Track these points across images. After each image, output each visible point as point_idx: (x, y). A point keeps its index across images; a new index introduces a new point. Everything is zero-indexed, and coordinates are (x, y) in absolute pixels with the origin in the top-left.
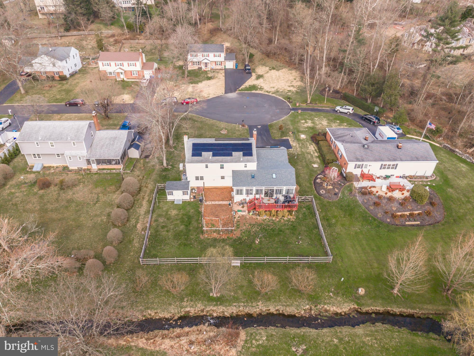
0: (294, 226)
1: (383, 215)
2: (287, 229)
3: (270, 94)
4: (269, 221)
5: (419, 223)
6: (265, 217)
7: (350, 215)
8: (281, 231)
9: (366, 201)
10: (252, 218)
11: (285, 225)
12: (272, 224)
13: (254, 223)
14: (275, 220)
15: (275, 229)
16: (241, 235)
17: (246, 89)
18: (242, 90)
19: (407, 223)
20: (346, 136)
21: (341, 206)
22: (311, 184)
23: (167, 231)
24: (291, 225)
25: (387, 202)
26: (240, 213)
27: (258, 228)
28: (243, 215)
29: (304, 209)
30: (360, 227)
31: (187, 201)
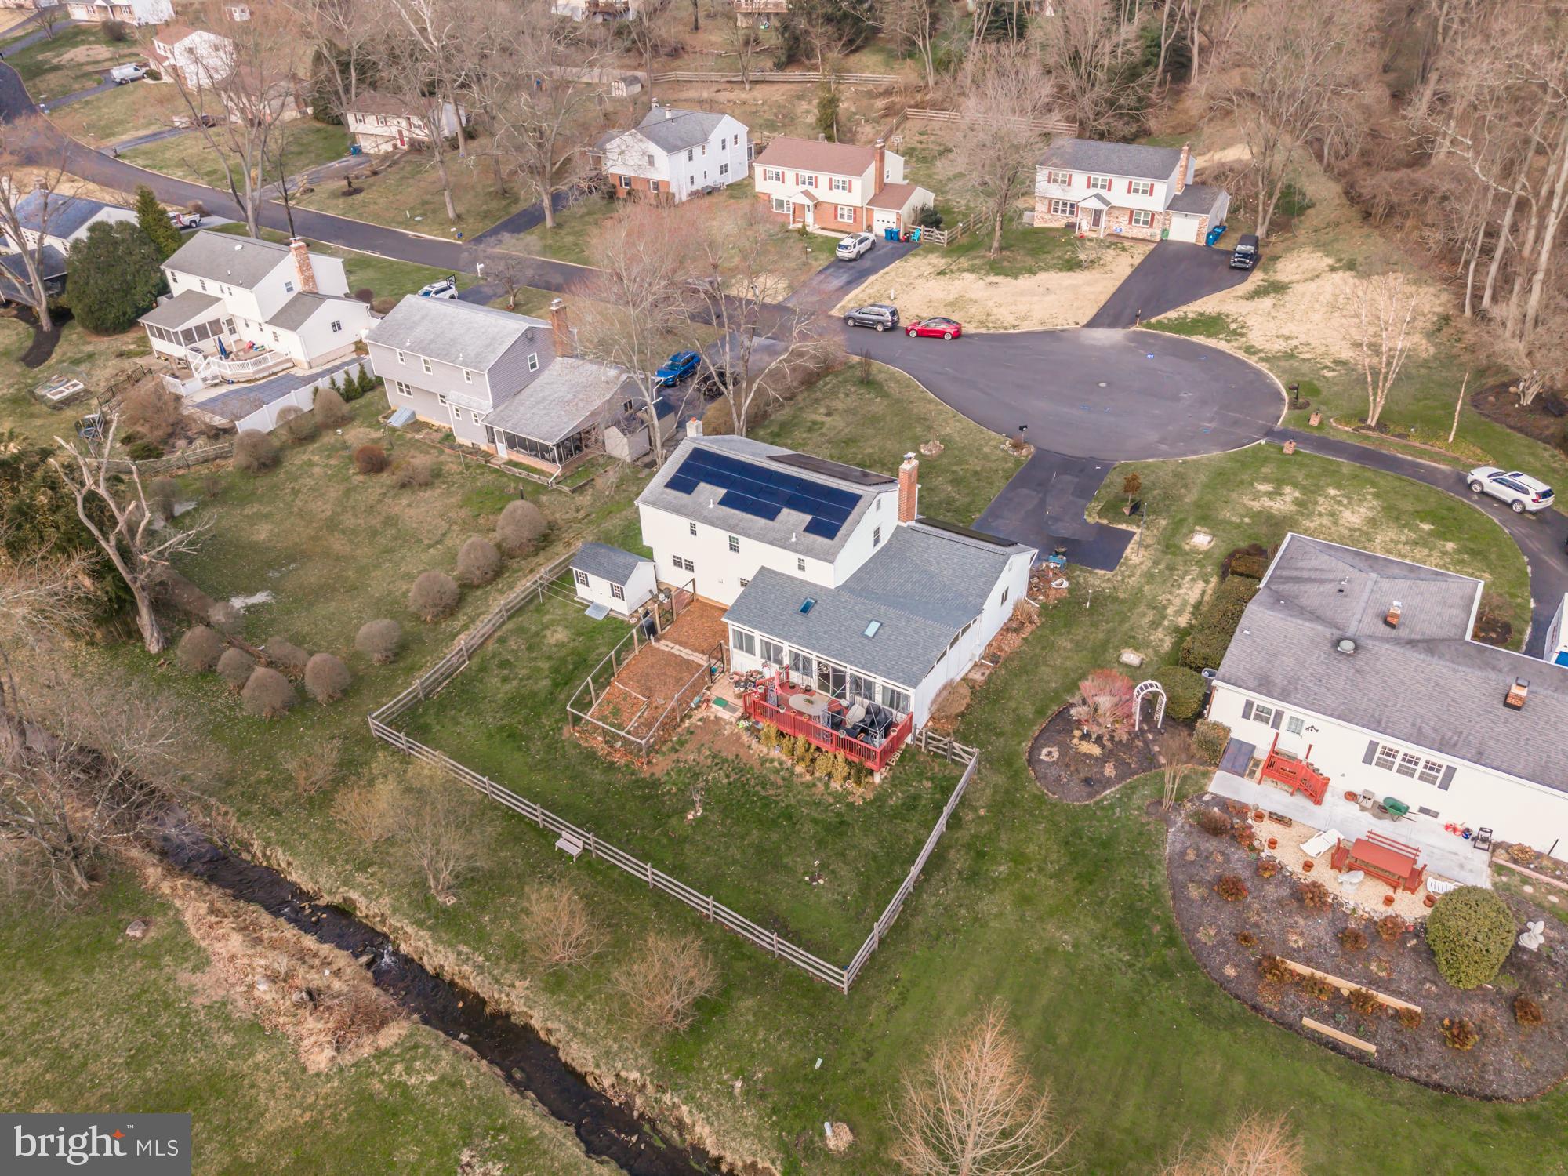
0: (842, 823)
1: (1223, 943)
2: (815, 822)
3: (1252, 361)
4: (777, 772)
5: (1371, 1048)
6: (775, 753)
7: (1086, 879)
8: (789, 818)
9: (1191, 856)
10: (739, 738)
11: (818, 804)
12: (781, 783)
13: (731, 757)
14: (800, 775)
15: (777, 803)
16: (668, 773)
17: (1180, 326)
18: (1160, 325)
19: (1307, 1021)
20: (1322, 581)
21: (1077, 833)
22: (1040, 712)
23: (505, 680)
24: (837, 814)
25: (1280, 902)
26: (718, 710)
27: (728, 776)
28: (718, 719)
29: (928, 784)
30: (1086, 940)
31: (621, 617)
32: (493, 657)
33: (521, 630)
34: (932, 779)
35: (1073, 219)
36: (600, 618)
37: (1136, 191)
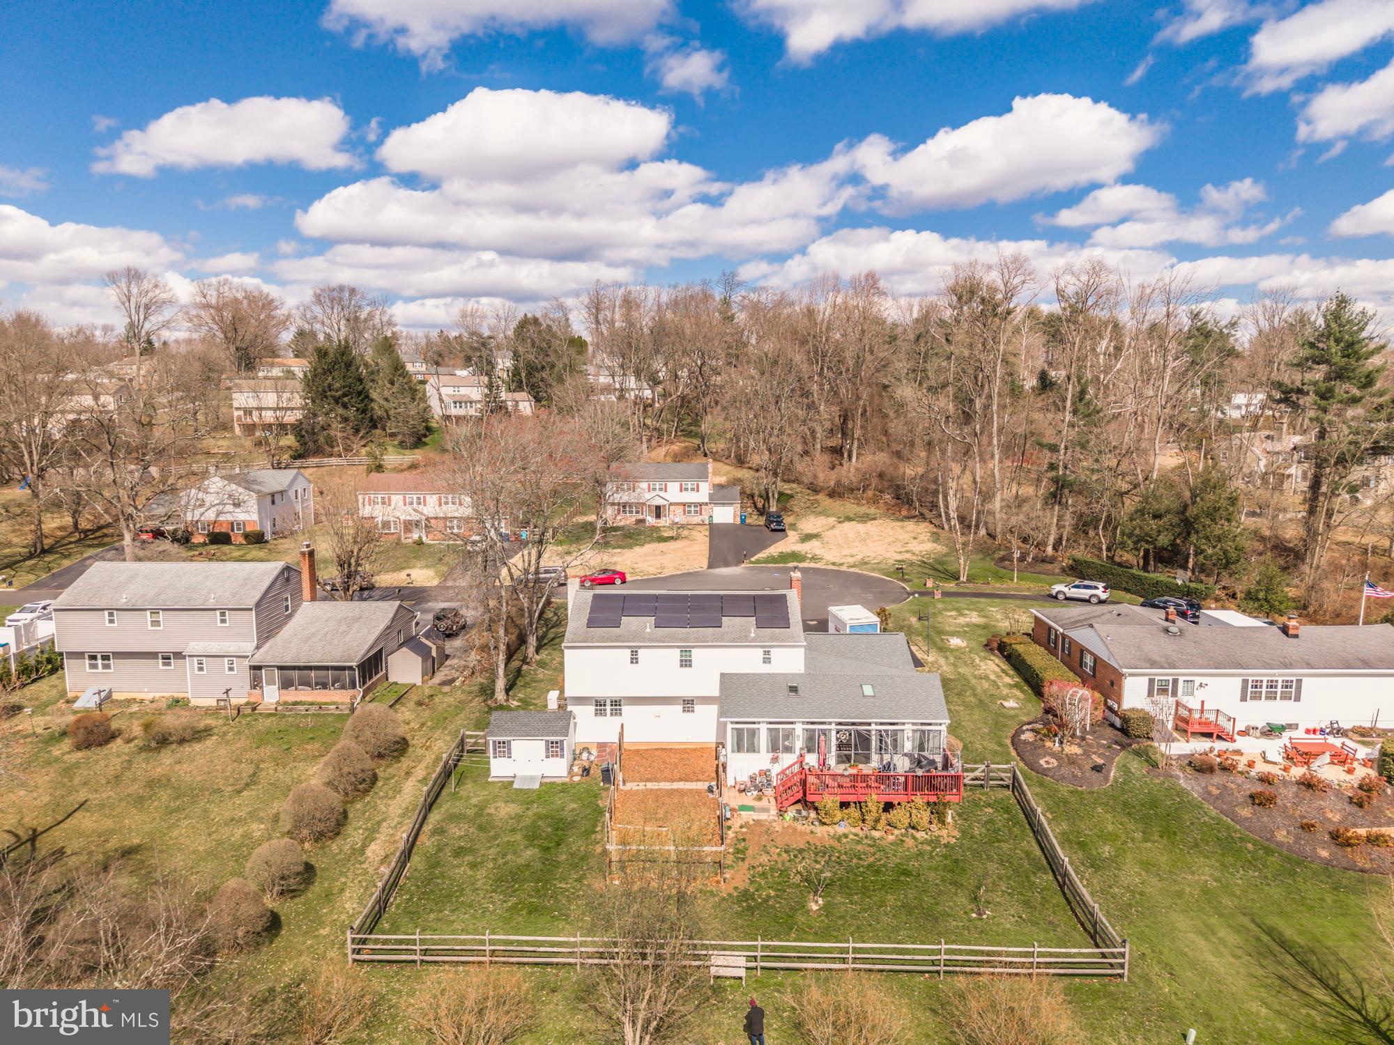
0: (956, 861)
1: (1298, 838)
2: (930, 868)
3: (844, 568)
4: (859, 842)
6: (840, 829)
7: (1167, 832)
8: (906, 873)
9: (1216, 792)
10: (795, 829)
11: (920, 854)
12: (872, 850)
13: (803, 846)
14: (881, 838)
15: (884, 866)
16: (752, 882)
17: (772, 560)
18: (758, 561)
21: (1127, 805)
22: (1001, 745)
23: (473, 866)
24: (945, 857)
26: (746, 816)
27: (817, 862)
28: (758, 823)
30: (1217, 874)
31: (558, 781)
32: (440, 850)
33: (454, 818)
34: (989, 805)
35: (640, 517)
36: (537, 786)
37: (686, 489)
